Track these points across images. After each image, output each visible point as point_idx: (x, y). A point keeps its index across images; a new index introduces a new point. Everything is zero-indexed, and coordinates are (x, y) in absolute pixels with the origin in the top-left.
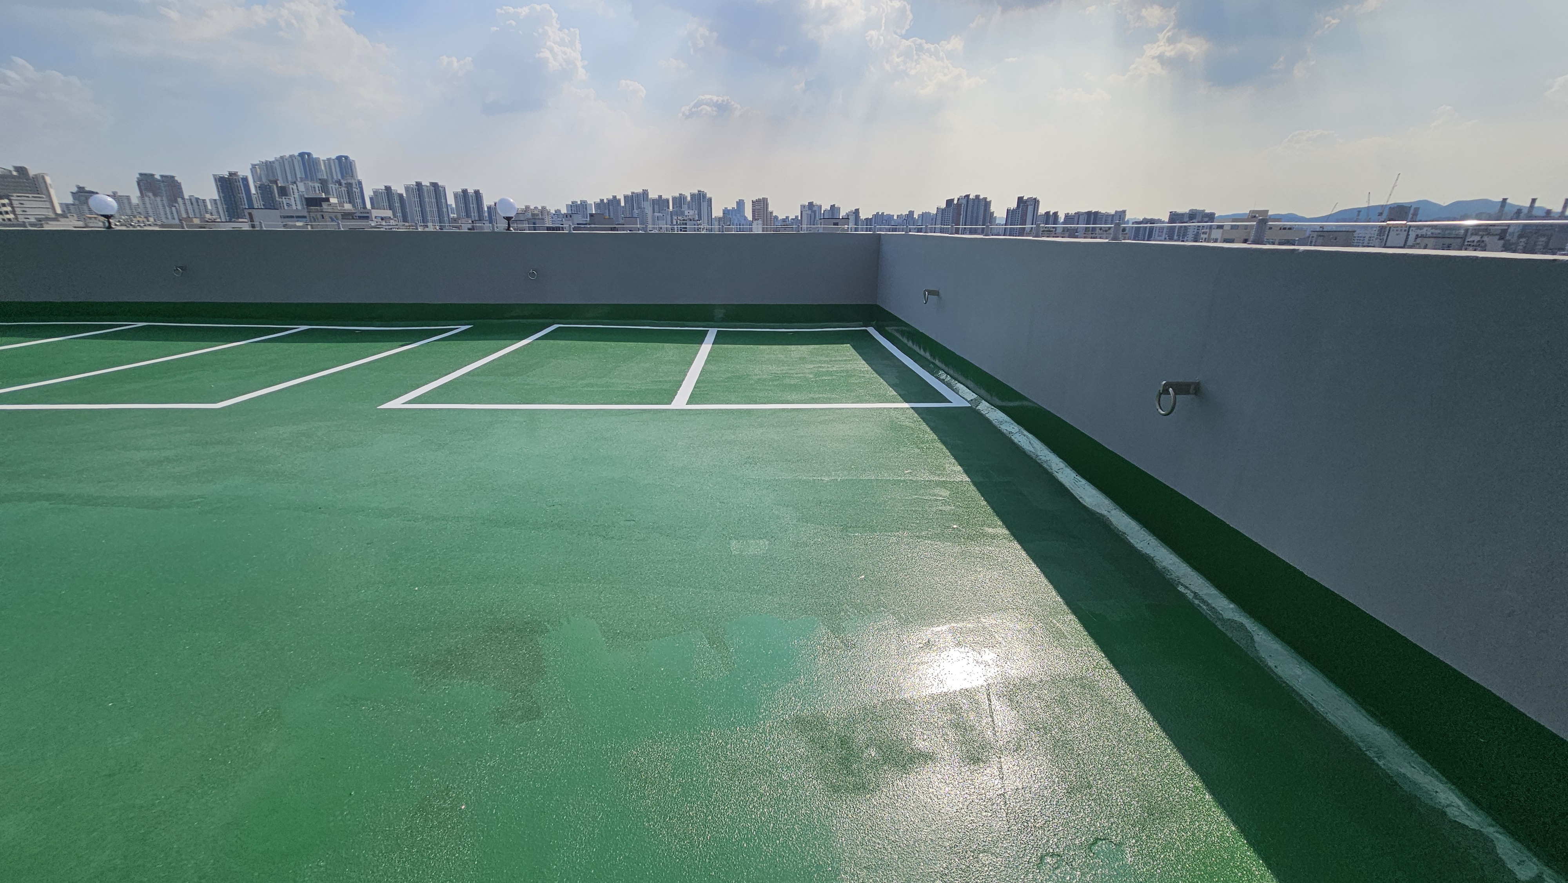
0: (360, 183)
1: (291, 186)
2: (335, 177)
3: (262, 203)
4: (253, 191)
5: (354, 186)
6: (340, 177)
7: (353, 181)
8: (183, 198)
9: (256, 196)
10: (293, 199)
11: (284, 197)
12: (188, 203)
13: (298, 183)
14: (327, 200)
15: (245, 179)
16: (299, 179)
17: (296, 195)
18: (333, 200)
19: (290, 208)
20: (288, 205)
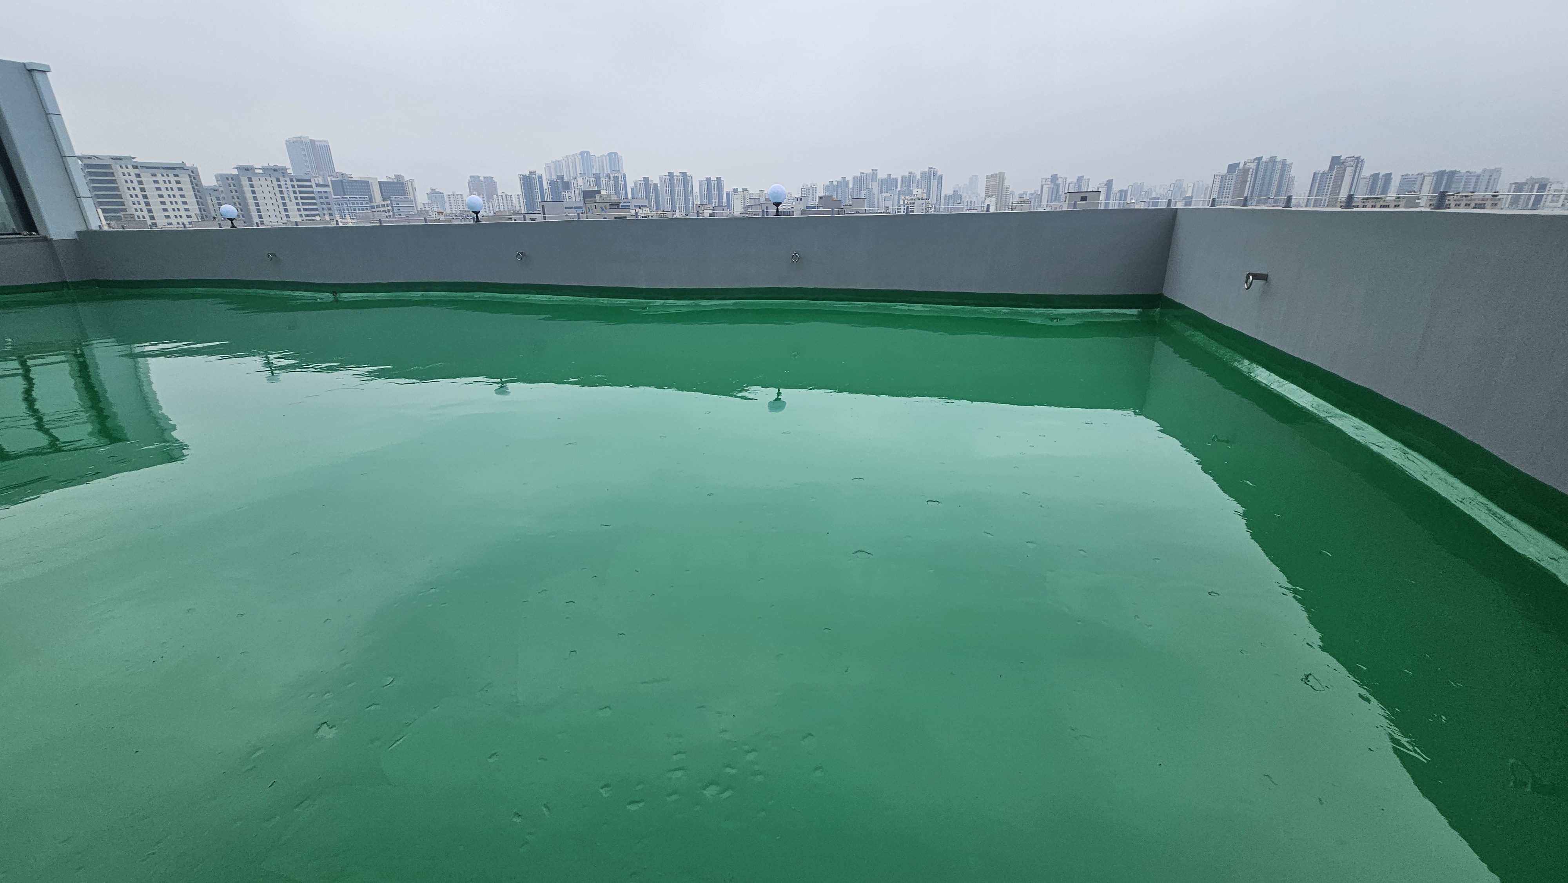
0: (624, 176)
1: (573, 181)
3: (551, 197)
4: (545, 186)
5: (620, 179)
6: (609, 171)
7: (619, 175)
8: (497, 195)
9: (547, 190)
10: (573, 192)
11: (566, 191)
12: (500, 198)
13: (577, 178)
14: (599, 192)
15: (540, 177)
16: (579, 175)
17: (576, 190)
18: (603, 192)
19: (570, 200)
20: (570, 198)
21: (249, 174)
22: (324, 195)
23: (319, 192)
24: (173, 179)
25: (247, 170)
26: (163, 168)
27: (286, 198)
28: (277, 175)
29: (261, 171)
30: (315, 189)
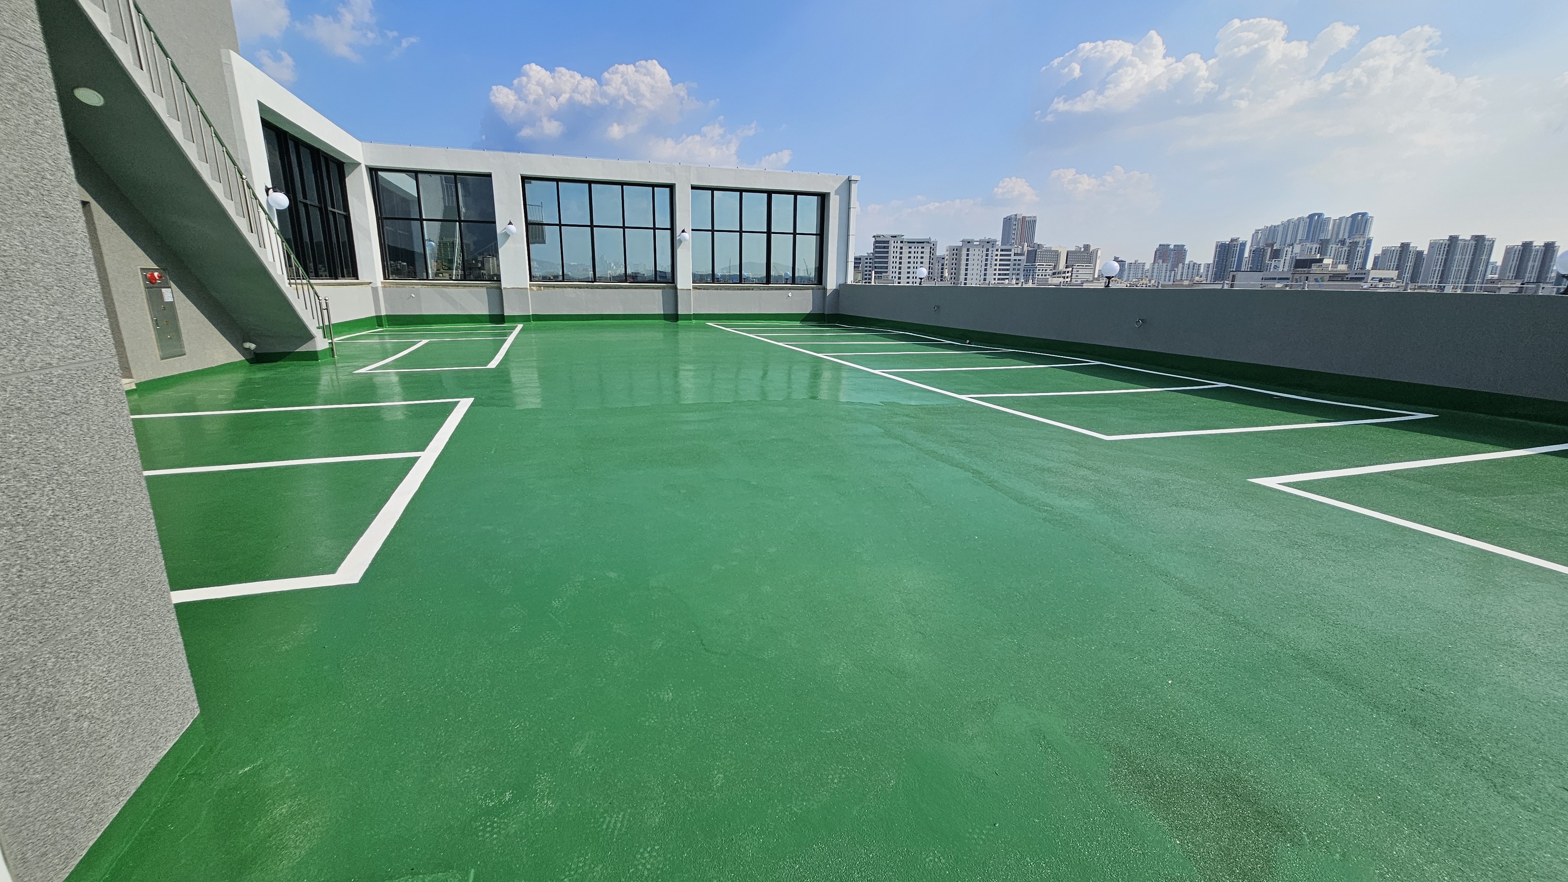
0: (1369, 241)
1: (1286, 249)
2: (1340, 237)
3: (1250, 266)
4: (1246, 254)
5: (1360, 244)
6: (1346, 237)
7: (1361, 241)
8: (1184, 264)
9: (1247, 259)
10: (1282, 261)
11: (1274, 260)
12: (1186, 267)
13: (1295, 245)
14: (1321, 261)
15: (1243, 245)
16: (1298, 241)
17: (1288, 258)
18: (1328, 261)
19: (1276, 270)
20: (1276, 267)
21: (969, 246)
22: (1017, 262)
23: (1015, 260)
24: (920, 250)
25: (969, 242)
26: (917, 243)
27: (989, 265)
28: (989, 246)
29: (978, 243)
30: (1013, 257)
